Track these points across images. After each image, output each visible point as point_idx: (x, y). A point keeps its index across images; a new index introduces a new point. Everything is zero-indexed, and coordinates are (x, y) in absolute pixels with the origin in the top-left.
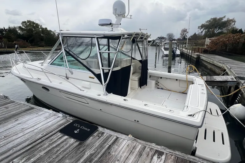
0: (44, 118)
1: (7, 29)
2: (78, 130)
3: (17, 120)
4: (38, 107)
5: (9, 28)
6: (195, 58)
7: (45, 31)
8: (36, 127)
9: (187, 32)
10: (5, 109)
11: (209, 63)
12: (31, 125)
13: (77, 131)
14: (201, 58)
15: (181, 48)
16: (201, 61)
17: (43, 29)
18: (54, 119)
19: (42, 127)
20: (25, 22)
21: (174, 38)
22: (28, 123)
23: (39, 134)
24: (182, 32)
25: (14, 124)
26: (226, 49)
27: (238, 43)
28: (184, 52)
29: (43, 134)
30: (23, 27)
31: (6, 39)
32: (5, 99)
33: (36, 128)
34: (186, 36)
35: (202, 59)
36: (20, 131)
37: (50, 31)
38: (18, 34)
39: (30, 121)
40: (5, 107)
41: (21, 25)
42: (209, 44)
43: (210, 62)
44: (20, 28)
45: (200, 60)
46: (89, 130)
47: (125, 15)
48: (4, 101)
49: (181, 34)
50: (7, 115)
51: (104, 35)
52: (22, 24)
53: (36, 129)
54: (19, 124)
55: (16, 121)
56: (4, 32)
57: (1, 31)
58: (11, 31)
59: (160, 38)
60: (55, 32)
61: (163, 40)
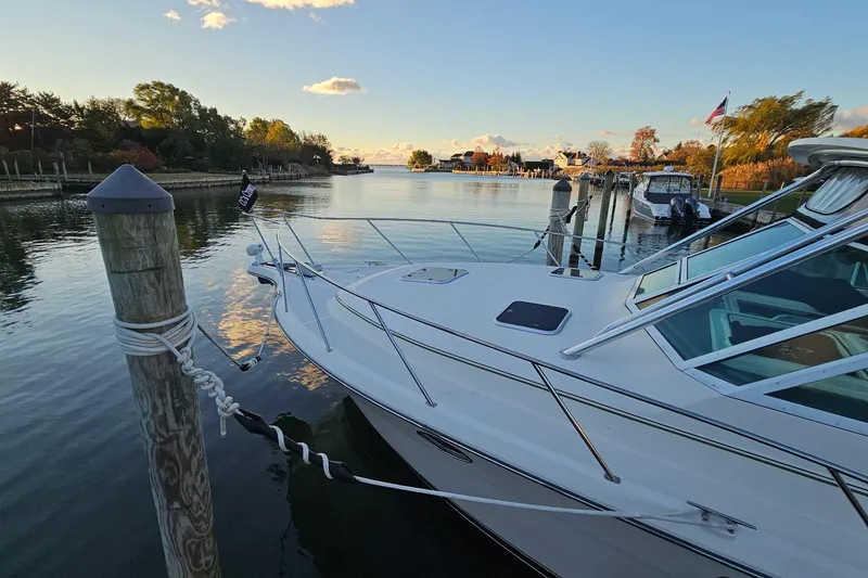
1: (84, 108)
5: (93, 103)
7: (211, 118)
9: (656, 140)
17: (202, 111)
20: (147, 87)
21: (609, 157)
24: (638, 138)
30: (141, 104)
31: (83, 142)
34: (652, 152)
37: (228, 118)
38: (123, 124)
41: (134, 97)
44: (130, 105)
49: (634, 145)
52: (137, 92)
56: (73, 118)
57: (65, 113)
58: (99, 115)
59: (568, 155)
60: (241, 124)
61: (578, 162)
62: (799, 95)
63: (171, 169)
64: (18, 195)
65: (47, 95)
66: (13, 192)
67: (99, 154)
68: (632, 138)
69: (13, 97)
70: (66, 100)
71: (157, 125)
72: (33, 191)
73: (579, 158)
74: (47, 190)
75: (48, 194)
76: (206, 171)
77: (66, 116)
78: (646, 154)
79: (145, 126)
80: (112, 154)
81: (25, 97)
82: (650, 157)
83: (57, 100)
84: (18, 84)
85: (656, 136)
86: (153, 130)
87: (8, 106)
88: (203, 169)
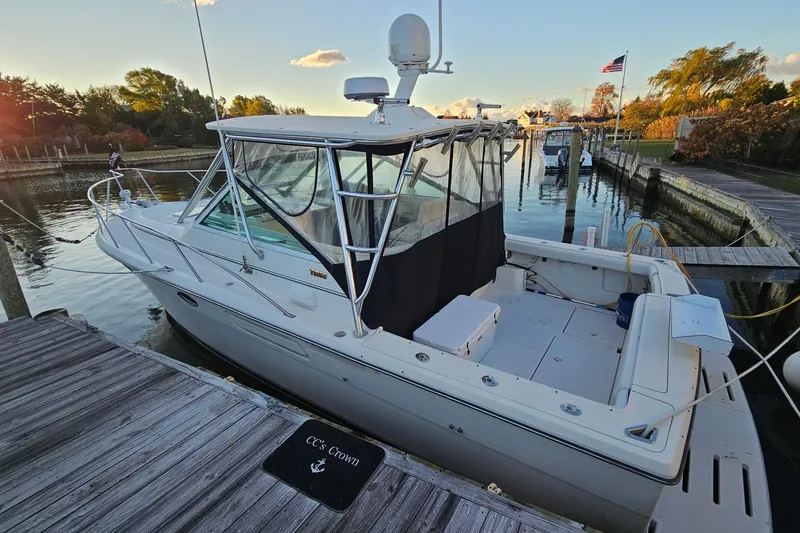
0: (212, 410)
1: (85, 97)
2: (322, 462)
3: (129, 418)
4: (189, 367)
5: (93, 91)
6: (644, 179)
8: (187, 448)
9: (615, 96)
10: (90, 373)
11: (691, 195)
12: (173, 438)
13: (320, 468)
14: (664, 180)
15: (599, 148)
16: (664, 188)
17: (186, 92)
18: (240, 415)
19: (205, 448)
20: (136, 74)
21: (572, 114)
22: (163, 432)
23: (199, 477)
24: (597, 94)
25: (119, 434)
26: (743, 150)
27: (784, 130)
28: (607, 158)
29: (212, 476)
30: (132, 90)
31: (83, 126)
32: (89, 337)
33: (189, 450)
34: (611, 107)
35: (667, 184)
36: (138, 463)
37: (209, 98)
38: (119, 109)
39: (167, 422)
40: (90, 368)
41: (126, 84)
42: (687, 137)
43: (694, 194)
44: (123, 91)
45: (659, 187)
46: (356, 462)
47: (427, 65)
48: (87, 342)
49: (594, 101)
50: (95, 398)
51: (353, 140)
52: (128, 79)
53: (189, 454)
54: (134, 434)
55: (123, 422)
56: (77, 106)
57: (69, 102)
58: (97, 102)
59: (530, 114)
60: (221, 103)
61: (540, 120)
62: (730, 46)
63: (161, 147)
64: (27, 174)
65: (54, 87)
66: (22, 172)
67: (97, 137)
68: (592, 95)
69: (25, 90)
70: (69, 90)
71: (147, 108)
72: (37, 170)
73: (541, 116)
74: (49, 170)
75: (51, 172)
76: (190, 147)
77: (70, 105)
78: (606, 110)
79: (137, 110)
80: (107, 136)
81: (35, 89)
82: (610, 112)
83: (62, 91)
84: (28, 78)
85: (615, 91)
86: (146, 113)
87: (22, 99)
88: (188, 146)
